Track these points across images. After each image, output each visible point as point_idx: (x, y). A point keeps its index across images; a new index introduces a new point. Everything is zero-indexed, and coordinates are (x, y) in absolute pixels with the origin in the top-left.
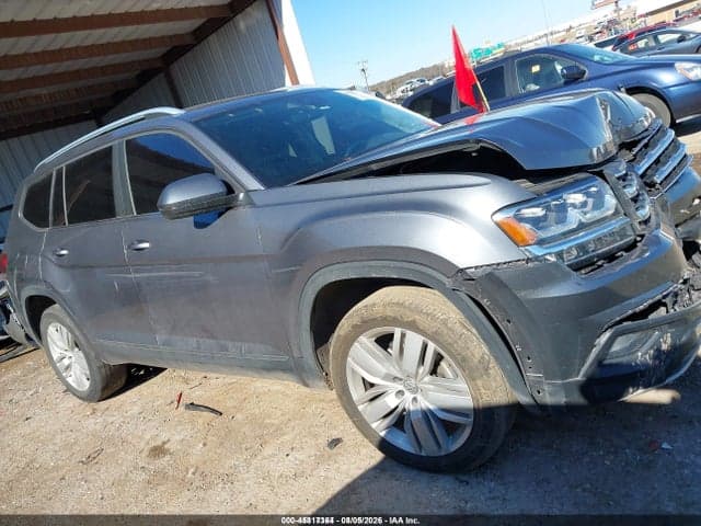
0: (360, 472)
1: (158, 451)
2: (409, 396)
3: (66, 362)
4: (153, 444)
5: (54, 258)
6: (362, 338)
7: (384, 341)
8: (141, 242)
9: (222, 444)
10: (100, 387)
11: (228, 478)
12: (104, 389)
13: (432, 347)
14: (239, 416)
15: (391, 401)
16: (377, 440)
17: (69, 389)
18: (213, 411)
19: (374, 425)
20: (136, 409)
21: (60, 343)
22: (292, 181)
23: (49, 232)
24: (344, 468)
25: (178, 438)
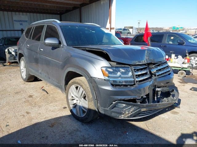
0: (65, 115)
1: (31, 96)
2: (79, 102)
3: (23, 70)
4: (31, 95)
5: (26, 46)
6: (73, 86)
7: (77, 88)
8: (42, 49)
9: (43, 100)
10: (27, 79)
11: (40, 107)
12: (28, 80)
13: (84, 92)
14: (51, 96)
15: (75, 102)
16: (70, 109)
17: (22, 77)
18: (47, 92)
19: (71, 106)
20: (33, 86)
21: (23, 66)
22: (71, 46)
23: (28, 40)
24: (63, 113)
25: (36, 95)
